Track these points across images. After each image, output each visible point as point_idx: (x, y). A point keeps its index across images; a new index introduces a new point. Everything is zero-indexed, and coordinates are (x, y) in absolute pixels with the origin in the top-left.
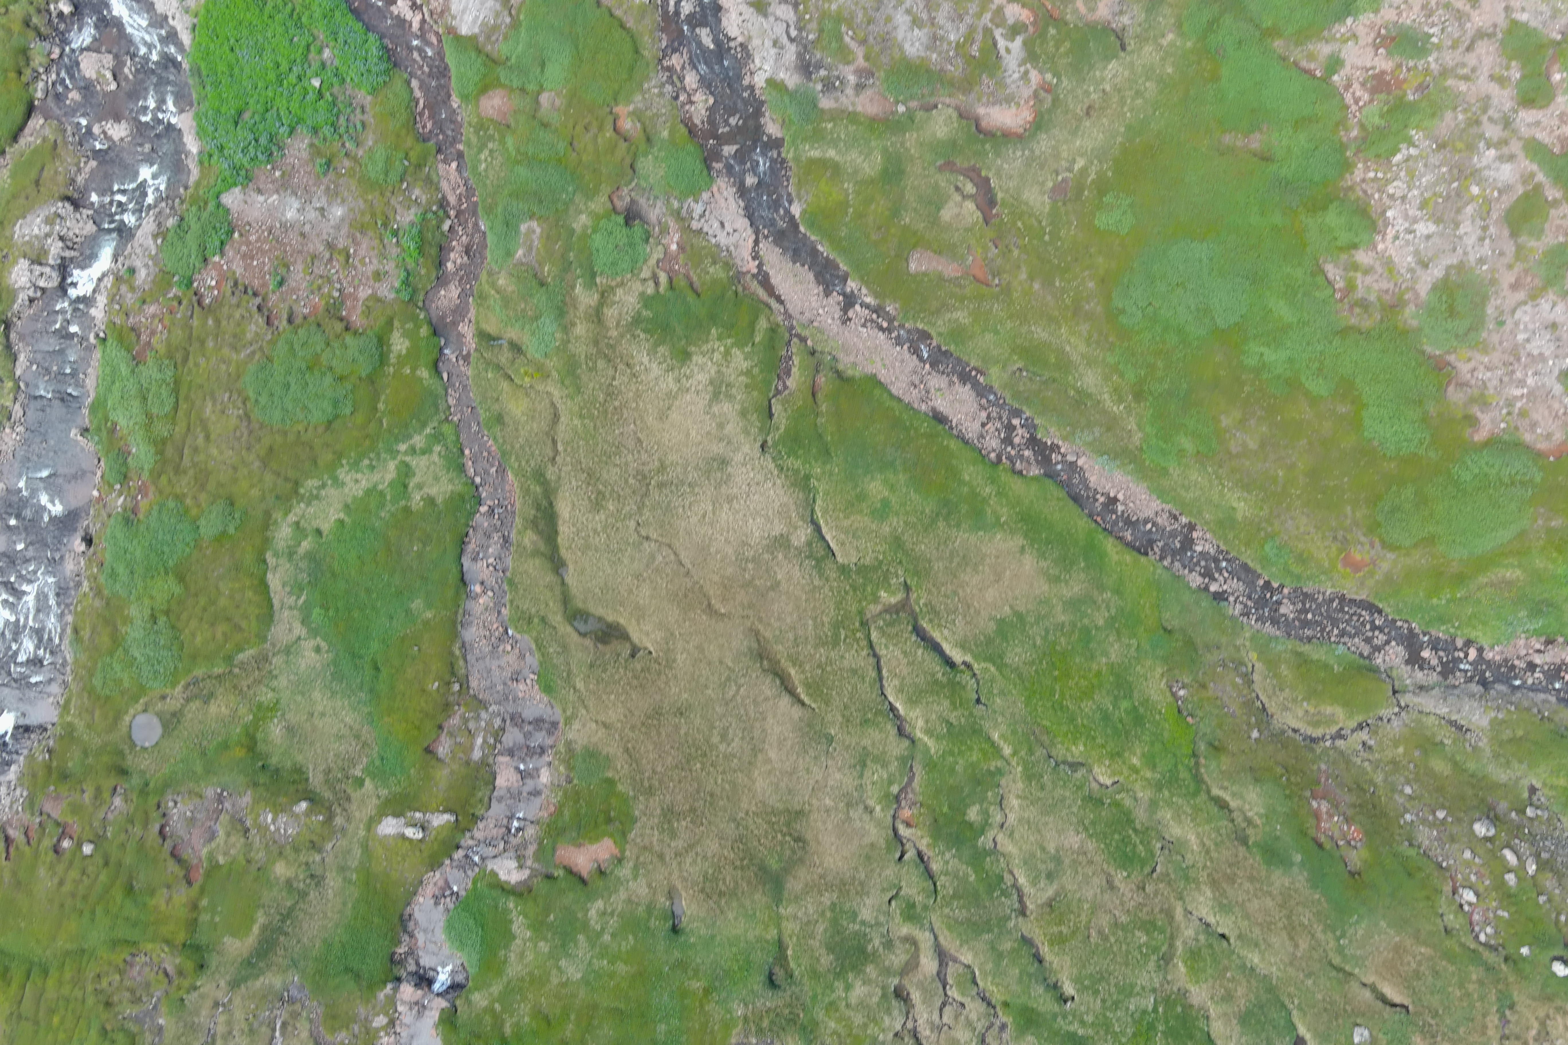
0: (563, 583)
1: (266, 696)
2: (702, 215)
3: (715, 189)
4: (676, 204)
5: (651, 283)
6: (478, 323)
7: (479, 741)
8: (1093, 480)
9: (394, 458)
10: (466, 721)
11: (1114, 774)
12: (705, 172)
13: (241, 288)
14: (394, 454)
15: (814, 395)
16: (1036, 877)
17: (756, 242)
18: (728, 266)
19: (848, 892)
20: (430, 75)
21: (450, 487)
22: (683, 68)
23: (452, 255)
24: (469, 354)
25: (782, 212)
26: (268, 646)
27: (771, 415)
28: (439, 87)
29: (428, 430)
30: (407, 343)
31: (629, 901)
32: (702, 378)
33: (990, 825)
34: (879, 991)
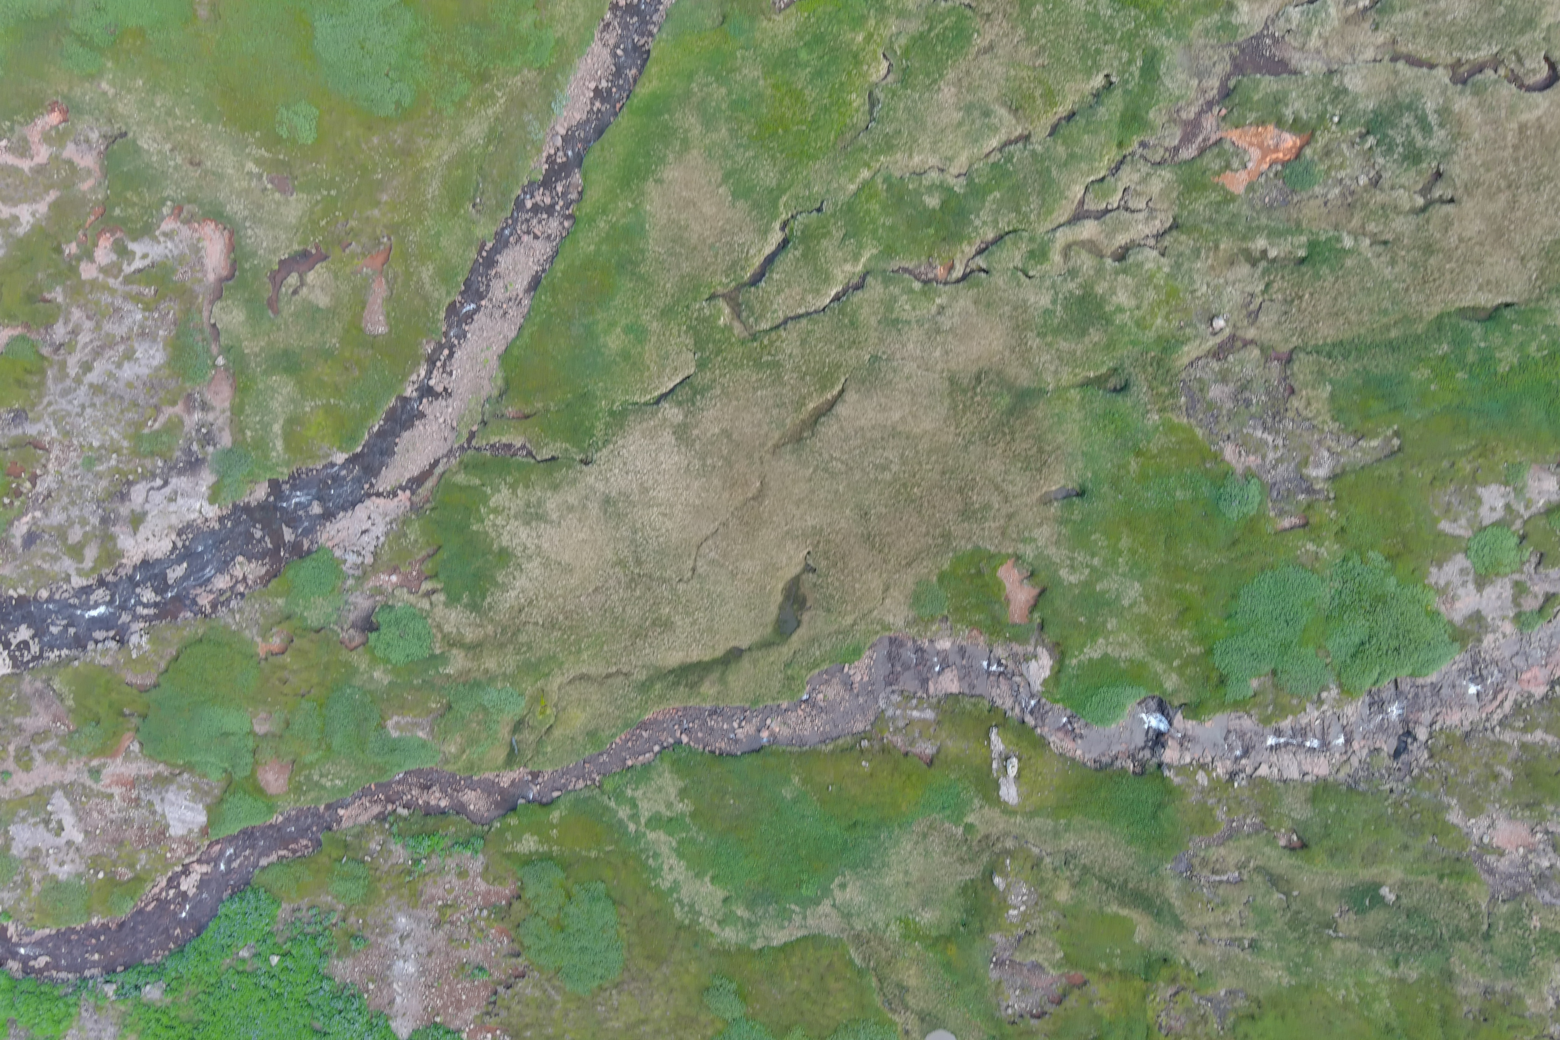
0: (750, 649)
1: (895, 931)
2: (359, 554)
3: (330, 544)
4: (350, 582)
5: (434, 598)
6: (498, 768)
7: (915, 714)
8: (579, 116)
9: (644, 834)
10: (897, 730)
11: (875, 59)
12: (314, 556)
13: (490, 1008)
14: (638, 836)
15: (527, 417)
16: (989, 128)
17: (378, 495)
18: (405, 522)
19: (1024, 322)
20: (253, 847)
21: (666, 774)
22: (211, 591)
23: (433, 802)
24: (531, 773)
25: (344, 472)
26: (844, 936)
27: (553, 458)
28: (263, 835)
29: (612, 804)
30: (527, 836)
31: (1057, 543)
32: (523, 533)
33: (942, 182)
34: (1121, 277)
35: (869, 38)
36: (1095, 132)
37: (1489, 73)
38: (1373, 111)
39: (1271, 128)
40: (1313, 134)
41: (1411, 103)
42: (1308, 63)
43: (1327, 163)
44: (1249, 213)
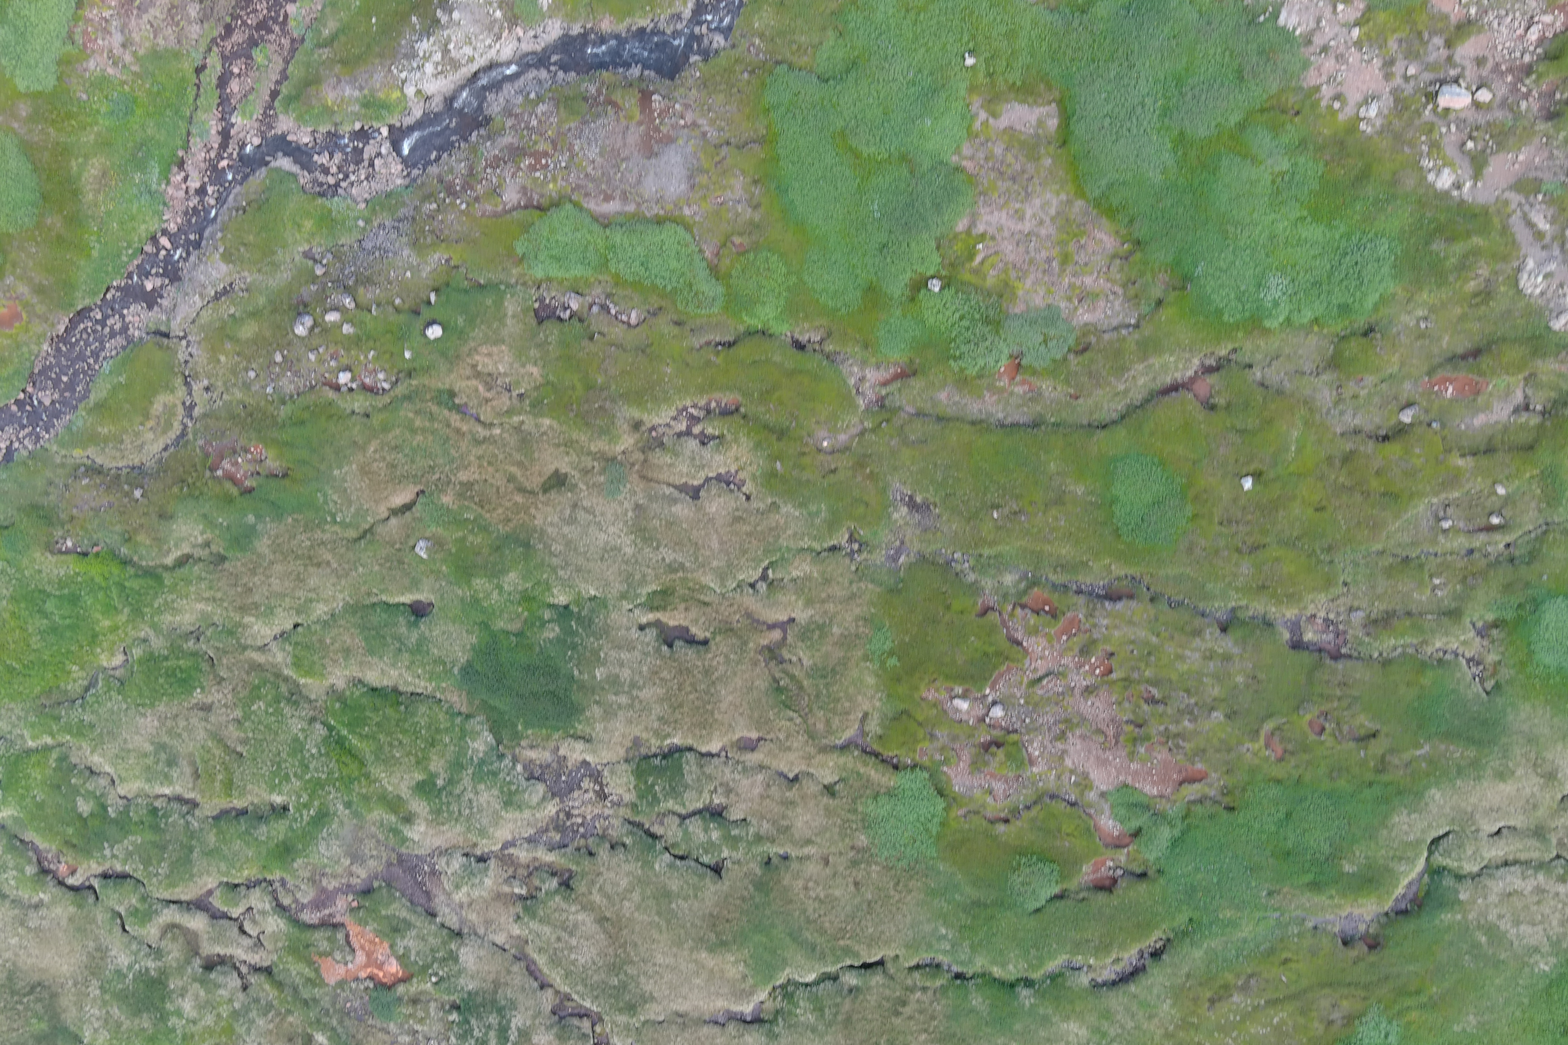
11: (113, 649)
16: (167, 776)
19: (97, 967)
33: (102, 795)
34: (196, 985)
35: (114, 629)
36: (247, 844)
37: (586, 1024)
38: (469, 993)
39: (386, 945)
40: (412, 976)
41: (504, 1008)
42: (447, 910)
43: (411, 1010)
44: (327, 1006)
